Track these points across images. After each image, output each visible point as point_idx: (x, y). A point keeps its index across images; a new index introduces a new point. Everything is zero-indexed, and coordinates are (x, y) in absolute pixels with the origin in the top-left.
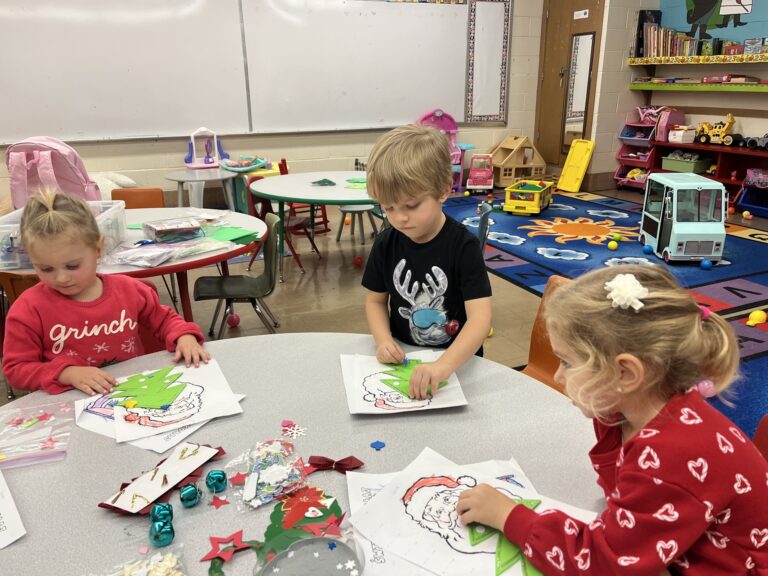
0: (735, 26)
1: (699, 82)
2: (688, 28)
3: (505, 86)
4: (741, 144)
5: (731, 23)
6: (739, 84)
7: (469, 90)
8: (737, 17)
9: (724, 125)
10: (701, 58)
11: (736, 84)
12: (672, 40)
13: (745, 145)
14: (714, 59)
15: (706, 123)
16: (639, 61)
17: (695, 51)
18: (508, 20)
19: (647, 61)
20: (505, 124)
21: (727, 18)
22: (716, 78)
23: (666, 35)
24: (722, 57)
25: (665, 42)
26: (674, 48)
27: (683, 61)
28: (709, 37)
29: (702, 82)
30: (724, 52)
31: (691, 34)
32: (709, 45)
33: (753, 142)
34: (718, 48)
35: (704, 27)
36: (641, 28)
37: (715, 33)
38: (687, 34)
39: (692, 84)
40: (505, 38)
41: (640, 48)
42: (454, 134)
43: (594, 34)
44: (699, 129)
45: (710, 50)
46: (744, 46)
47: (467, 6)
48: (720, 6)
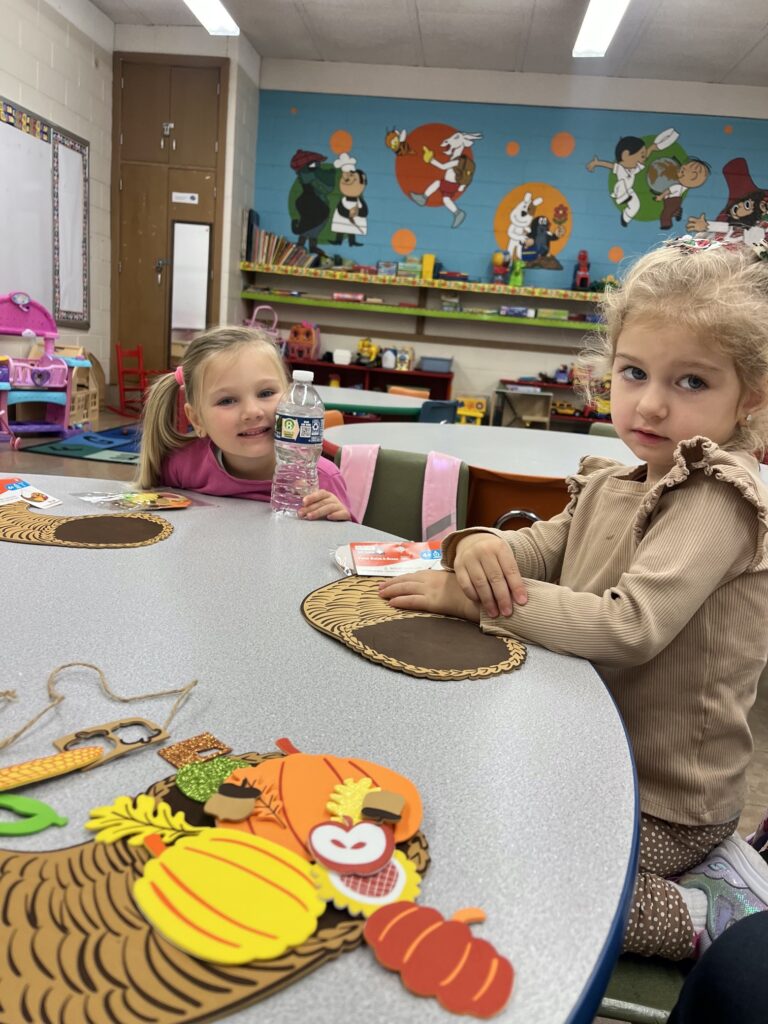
1: (328, 298)
3: (87, 272)
5: (346, 242)
6: (375, 304)
16: (248, 266)
18: (86, 181)
20: (87, 326)
22: (349, 296)
28: (324, 253)
29: (332, 299)
36: (251, 229)
39: (320, 299)
43: (211, 226)
46: (378, 267)
47: (51, 146)
48: (331, 222)
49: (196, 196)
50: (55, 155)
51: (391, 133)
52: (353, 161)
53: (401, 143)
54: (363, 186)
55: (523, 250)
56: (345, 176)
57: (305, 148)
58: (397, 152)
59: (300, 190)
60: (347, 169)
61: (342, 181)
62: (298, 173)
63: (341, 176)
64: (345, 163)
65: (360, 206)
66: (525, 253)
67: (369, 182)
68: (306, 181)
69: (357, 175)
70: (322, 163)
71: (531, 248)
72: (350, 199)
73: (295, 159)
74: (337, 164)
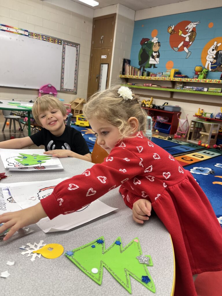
0: (154, 68)
1: (142, 85)
2: (139, 67)
3: (76, 79)
4: (155, 108)
5: (153, 67)
6: (155, 87)
7: (62, 78)
8: (154, 65)
9: (150, 101)
10: (143, 77)
11: (154, 87)
12: (134, 70)
13: (156, 108)
14: (147, 78)
15: (144, 100)
16: (123, 76)
17: (141, 75)
18: (78, 54)
19: (126, 77)
20: (76, 93)
21: (151, 65)
22: (147, 85)
23: (132, 68)
24: (150, 77)
25: (132, 71)
26: (135, 73)
27: (137, 77)
28: (145, 71)
29: (143, 86)
30: (150, 76)
31: (140, 69)
32: (145, 73)
33: (159, 107)
34: (148, 74)
35: (144, 67)
36: (124, 65)
37: (147, 69)
38: (139, 69)
39: (140, 86)
40: (77, 61)
41: (124, 72)
42: (56, 95)
43: (108, 64)
44: (142, 102)
45: (146, 75)
46: (157, 74)
47: (62, 46)
48: (149, 61)
49: (106, 56)
50: (64, 48)
51: (169, 27)
52: (157, 39)
53: (172, 30)
54: (159, 47)
55: (212, 65)
56: (154, 45)
57: (145, 37)
58: (170, 34)
59: (142, 51)
60: (155, 42)
61: (154, 46)
62: (142, 46)
63: (153, 45)
64: (155, 40)
65: (158, 54)
66: (212, 66)
67: (161, 46)
68: (144, 48)
69: (158, 44)
70: (149, 41)
71: (215, 64)
72: (155, 52)
73: (141, 42)
74: (152, 41)
